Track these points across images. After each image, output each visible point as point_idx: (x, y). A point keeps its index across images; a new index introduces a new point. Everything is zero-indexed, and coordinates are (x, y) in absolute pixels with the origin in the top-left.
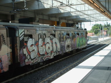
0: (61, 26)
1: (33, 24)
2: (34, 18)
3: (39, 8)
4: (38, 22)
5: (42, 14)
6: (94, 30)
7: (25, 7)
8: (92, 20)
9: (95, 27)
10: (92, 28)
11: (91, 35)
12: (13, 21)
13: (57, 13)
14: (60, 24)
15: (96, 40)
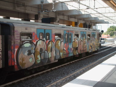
0: (79, 27)
1: (53, 24)
2: (55, 18)
3: (62, 9)
4: (58, 22)
5: (63, 15)
6: (109, 32)
7: (53, 9)
8: (110, 22)
9: (111, 29)
10: (108, 29)
11: (106, 37)
12: (36, 21)
13: (78, 14)
14: (78, 25)
15: (112, 42)
